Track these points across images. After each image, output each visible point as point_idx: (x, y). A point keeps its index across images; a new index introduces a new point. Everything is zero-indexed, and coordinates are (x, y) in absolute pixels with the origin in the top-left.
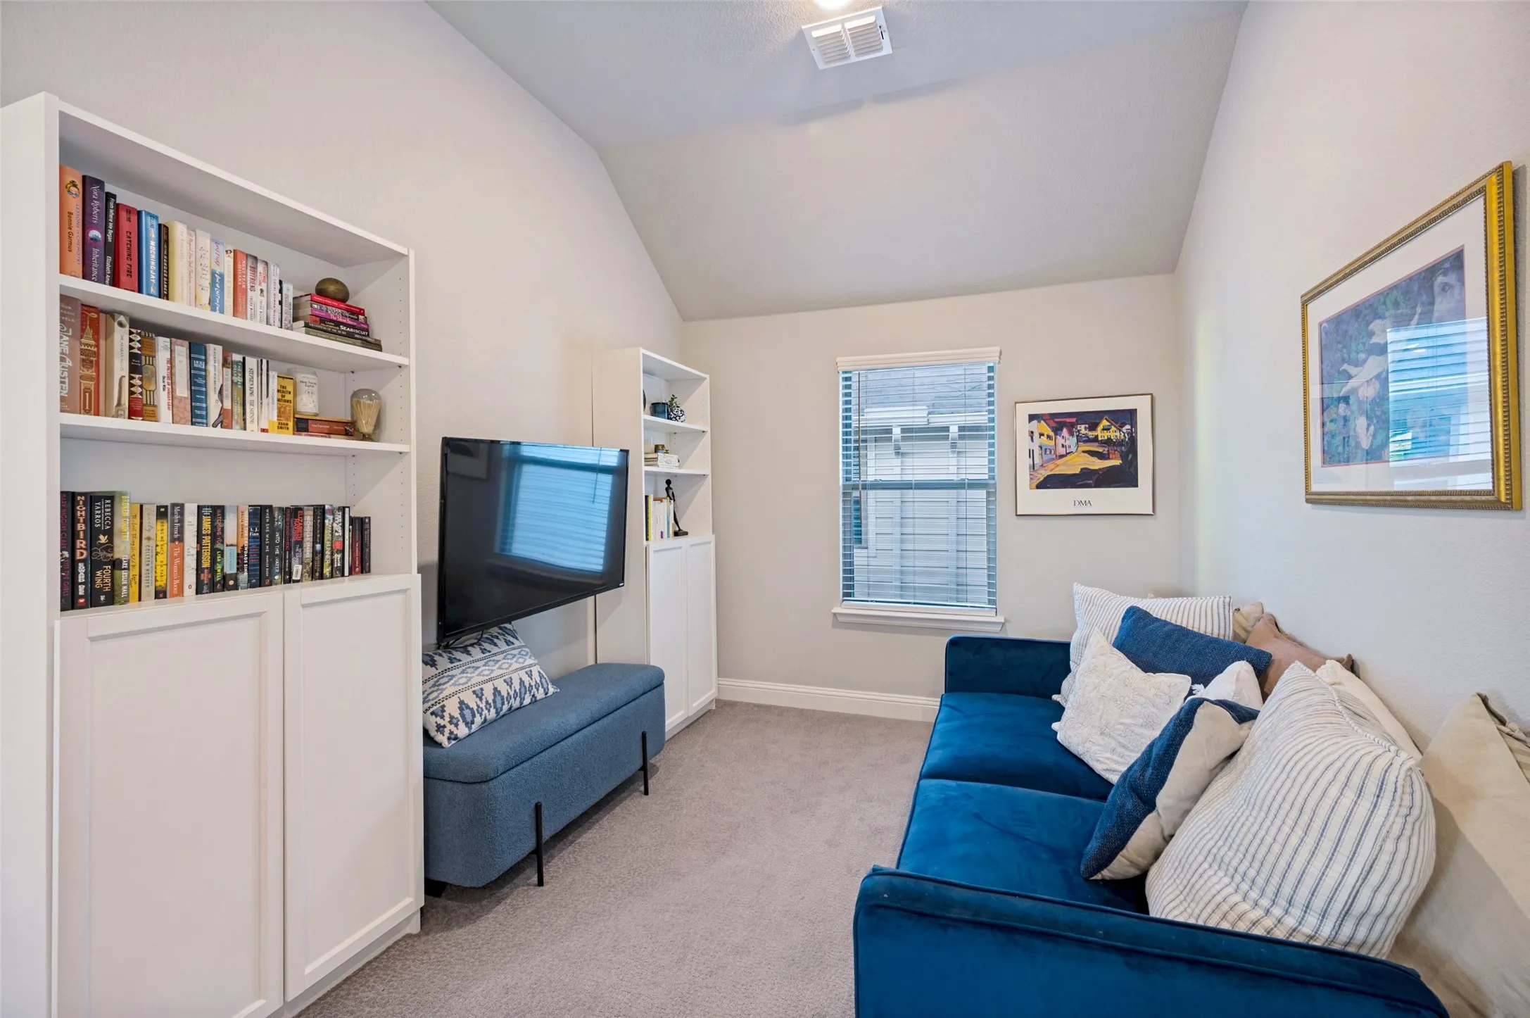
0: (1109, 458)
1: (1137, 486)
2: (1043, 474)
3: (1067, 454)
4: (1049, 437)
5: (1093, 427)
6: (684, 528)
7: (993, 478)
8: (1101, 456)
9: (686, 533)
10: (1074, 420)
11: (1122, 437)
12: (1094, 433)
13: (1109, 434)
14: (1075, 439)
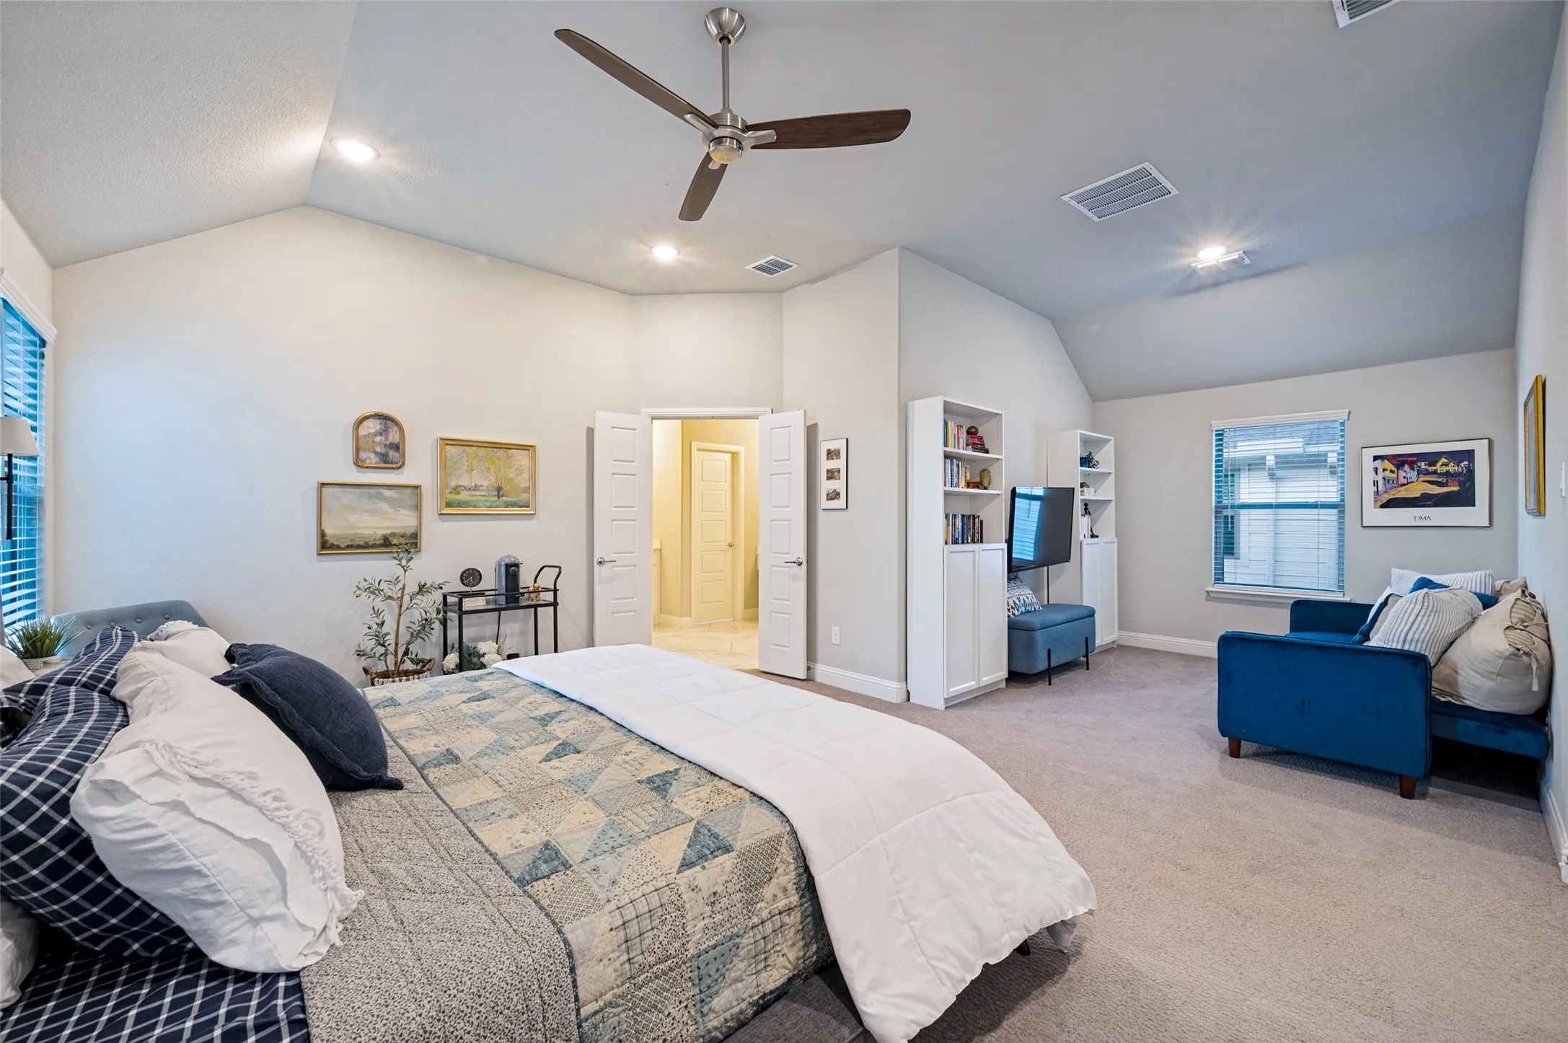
0: (1447, 486)
1: (1474, 506)
2: (1386, 498)
3: (1408, 483)
4: (1391, 471)
5: (1433, 464)
6: (1096, 534)
7: (1343, 500)
8: (1440, 484)
9: (1097, 537)
10: (1415, 459)
11: (1460, 470)
12: (1434, 468)
13: (1447, 468)
14: (1416, 473)
